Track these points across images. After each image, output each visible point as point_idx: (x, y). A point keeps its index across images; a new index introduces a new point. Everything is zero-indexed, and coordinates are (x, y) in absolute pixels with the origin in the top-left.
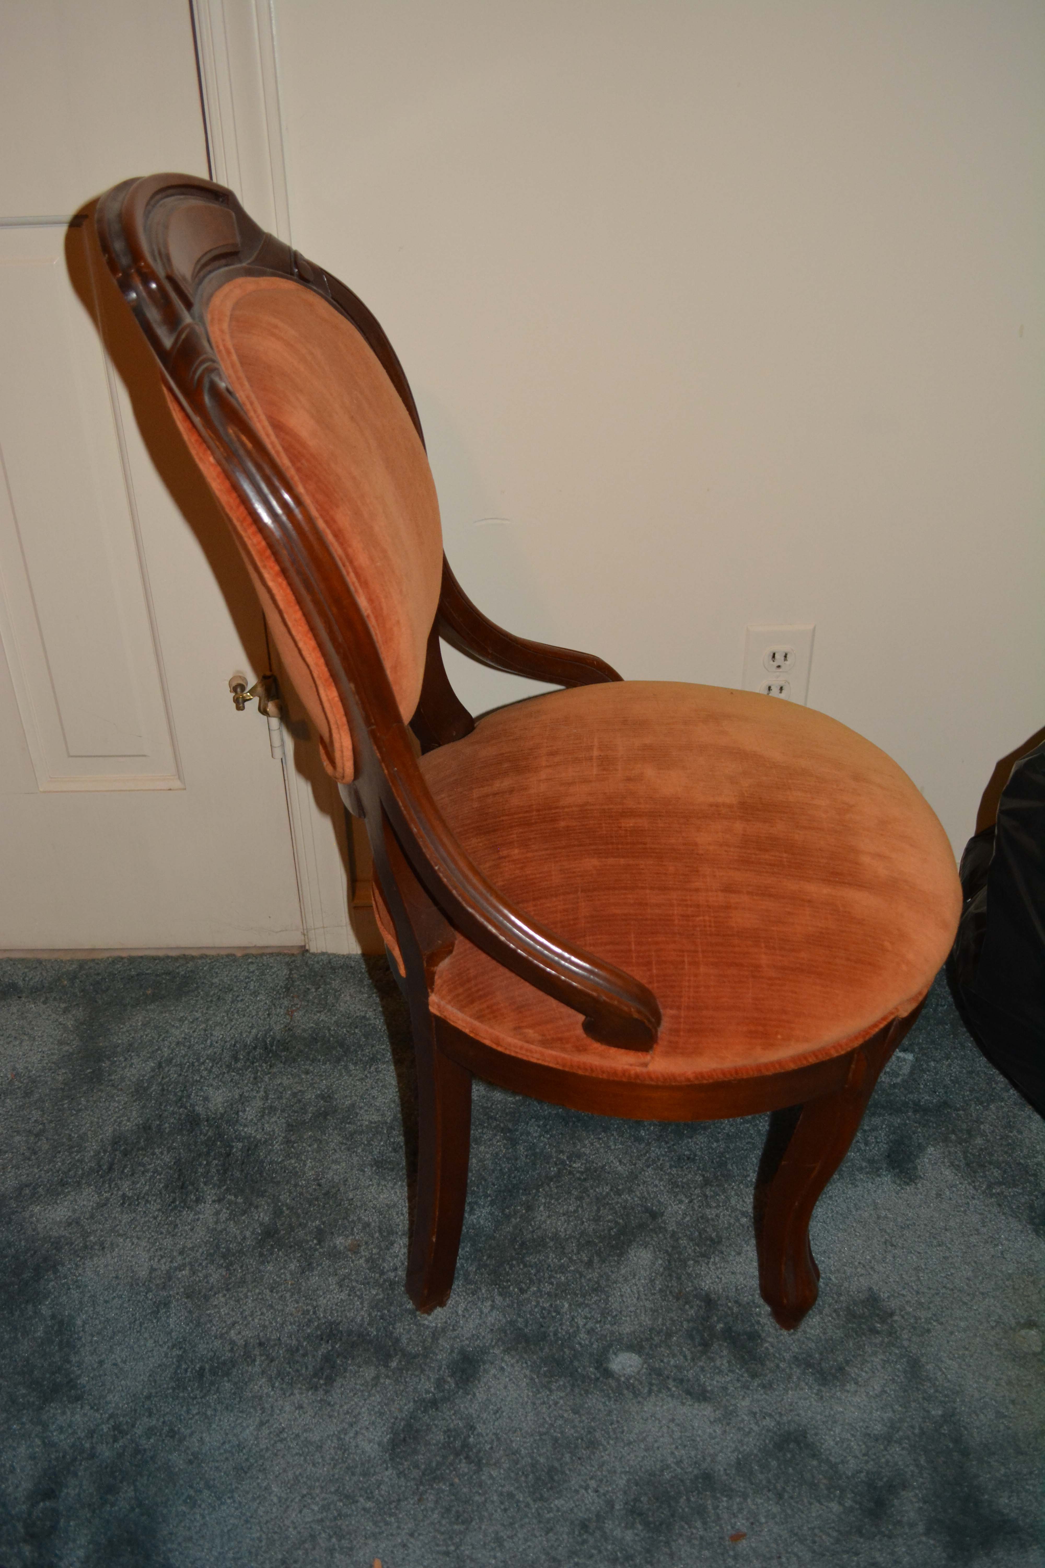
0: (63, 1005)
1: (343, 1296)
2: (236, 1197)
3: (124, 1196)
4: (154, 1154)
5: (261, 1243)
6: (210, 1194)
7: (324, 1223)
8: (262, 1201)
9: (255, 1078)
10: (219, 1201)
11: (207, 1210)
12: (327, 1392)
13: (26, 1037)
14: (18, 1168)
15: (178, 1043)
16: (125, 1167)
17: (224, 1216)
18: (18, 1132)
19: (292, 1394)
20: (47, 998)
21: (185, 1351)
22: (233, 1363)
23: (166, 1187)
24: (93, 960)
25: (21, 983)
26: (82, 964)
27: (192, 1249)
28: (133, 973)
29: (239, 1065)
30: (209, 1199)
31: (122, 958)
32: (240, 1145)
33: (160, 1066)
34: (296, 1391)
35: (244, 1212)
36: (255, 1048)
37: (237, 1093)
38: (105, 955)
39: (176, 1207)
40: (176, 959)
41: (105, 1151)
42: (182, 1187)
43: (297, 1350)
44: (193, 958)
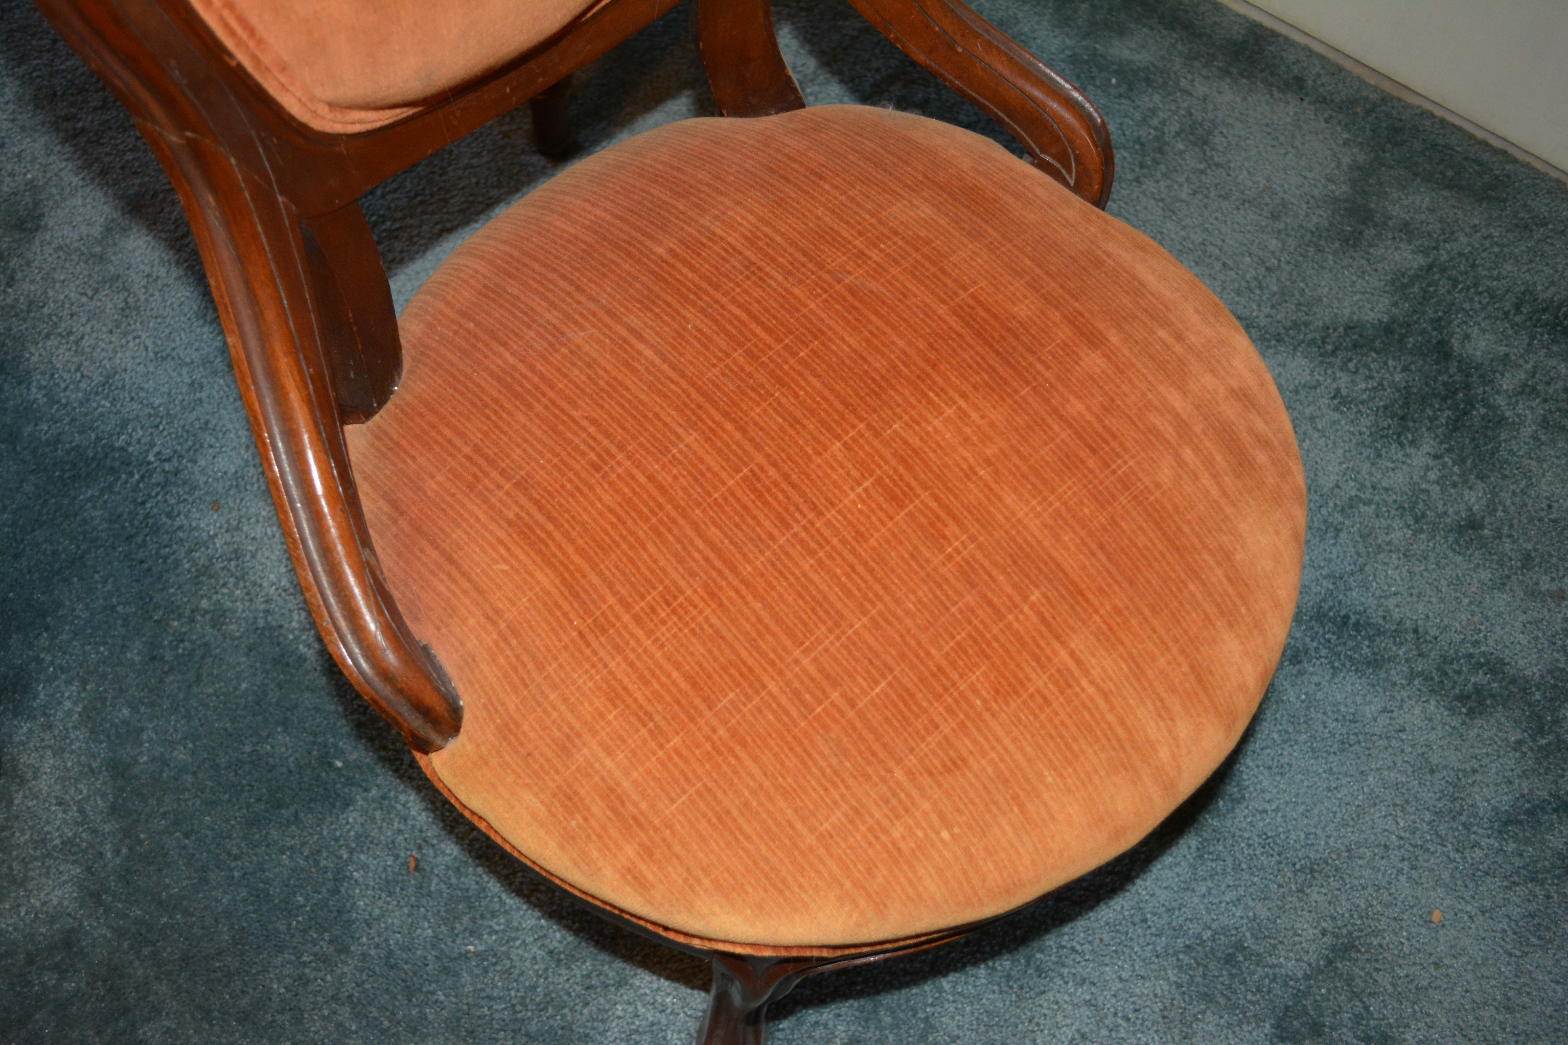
0: (1345, 135)
1: (1523, 639)
2: (1454, 463)
3: (1338, 391)
4: (1386, 363)
5: (1461, 529)
6: (1428, 445)
7: (1536, 550)
8: (1480, 485)
9: (1529, 345)
10: (1436, 457)
11: (1419, 458)
12: (1463, 723)
13: (1294, 151)
14: (1238, 295)
15: (1460, 254)
16: (1350, 360)
17: (1432, 476)
18: (1250, 254)
19: (1427, 701)
20: (1331, 117)
21: (1337, 588)
22: (1380, 632)
23: (1386, 407)
24: (1400, 100)
25: (1310, 83)
26: (1386, 99)
27: (1386, 490)
28: (1441, 142)
29: (1518, 319)
30: (1426, 449)
31: (1433, 116)
32: (1483, 411)
33: (1430, 267)
34: (1432, 702)
35: (1454, 485)
36: (1545, 311)
37: (1502, 349)
38: (1415, 101)
39: (1387, 436)
40: (1496, 151)
41: (1335, 330)
42: (1403, 418)
43: (1451, 663)
44: (1515, 161)
